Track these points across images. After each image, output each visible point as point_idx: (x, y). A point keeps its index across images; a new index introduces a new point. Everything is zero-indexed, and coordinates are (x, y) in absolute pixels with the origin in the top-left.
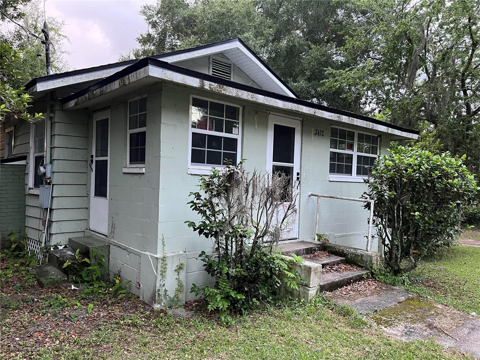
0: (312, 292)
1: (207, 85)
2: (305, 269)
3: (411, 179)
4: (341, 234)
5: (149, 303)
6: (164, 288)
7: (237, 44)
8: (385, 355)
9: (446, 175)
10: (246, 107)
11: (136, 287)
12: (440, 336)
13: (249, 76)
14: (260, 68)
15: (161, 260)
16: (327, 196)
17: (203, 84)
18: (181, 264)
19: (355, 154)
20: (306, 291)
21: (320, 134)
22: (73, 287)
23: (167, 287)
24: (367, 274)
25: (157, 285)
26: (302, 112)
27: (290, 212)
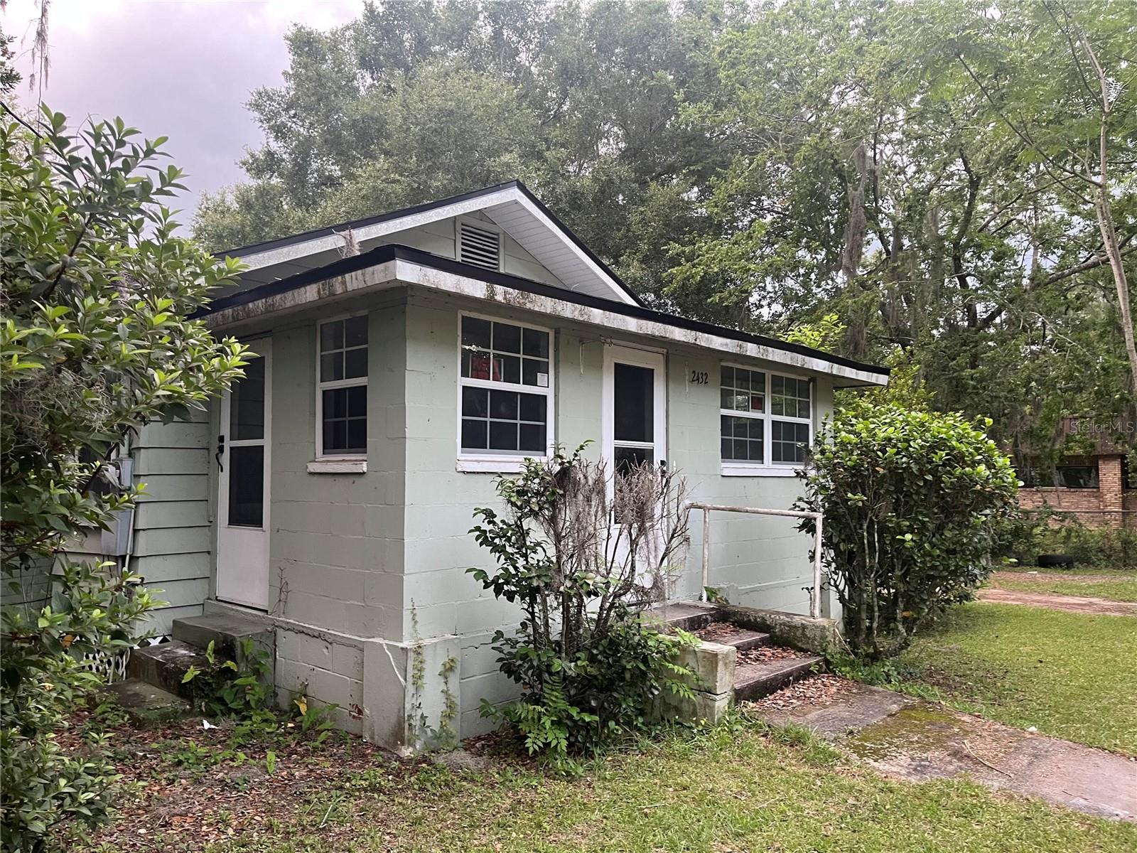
0: (721, 703)
1: (501, 293)
2: (705, 657)
3: (892, 469)
4: (748, 587)
5: (387, 747)
6: (419, 712)
7: (514, 194)
8: (887, 807)
9: (959, 459)
10: (562, 330)
11: (350, 715)
12: (977, 771)
13: (537, 257)
14: (561, 241)
15: (412, 654)
16: (723, 507)
17: (493, 291)
18: (452, 661)
19: (768, 417)
20: (709, 702)
21: (701, 380)
22: (207, 725)
23: (425, 710)
24: (817, 663)
25: (406, 706)
26: (671, 339)
27: (675, 542)
